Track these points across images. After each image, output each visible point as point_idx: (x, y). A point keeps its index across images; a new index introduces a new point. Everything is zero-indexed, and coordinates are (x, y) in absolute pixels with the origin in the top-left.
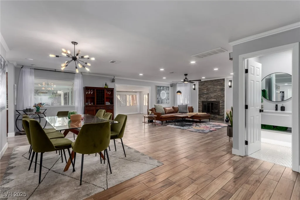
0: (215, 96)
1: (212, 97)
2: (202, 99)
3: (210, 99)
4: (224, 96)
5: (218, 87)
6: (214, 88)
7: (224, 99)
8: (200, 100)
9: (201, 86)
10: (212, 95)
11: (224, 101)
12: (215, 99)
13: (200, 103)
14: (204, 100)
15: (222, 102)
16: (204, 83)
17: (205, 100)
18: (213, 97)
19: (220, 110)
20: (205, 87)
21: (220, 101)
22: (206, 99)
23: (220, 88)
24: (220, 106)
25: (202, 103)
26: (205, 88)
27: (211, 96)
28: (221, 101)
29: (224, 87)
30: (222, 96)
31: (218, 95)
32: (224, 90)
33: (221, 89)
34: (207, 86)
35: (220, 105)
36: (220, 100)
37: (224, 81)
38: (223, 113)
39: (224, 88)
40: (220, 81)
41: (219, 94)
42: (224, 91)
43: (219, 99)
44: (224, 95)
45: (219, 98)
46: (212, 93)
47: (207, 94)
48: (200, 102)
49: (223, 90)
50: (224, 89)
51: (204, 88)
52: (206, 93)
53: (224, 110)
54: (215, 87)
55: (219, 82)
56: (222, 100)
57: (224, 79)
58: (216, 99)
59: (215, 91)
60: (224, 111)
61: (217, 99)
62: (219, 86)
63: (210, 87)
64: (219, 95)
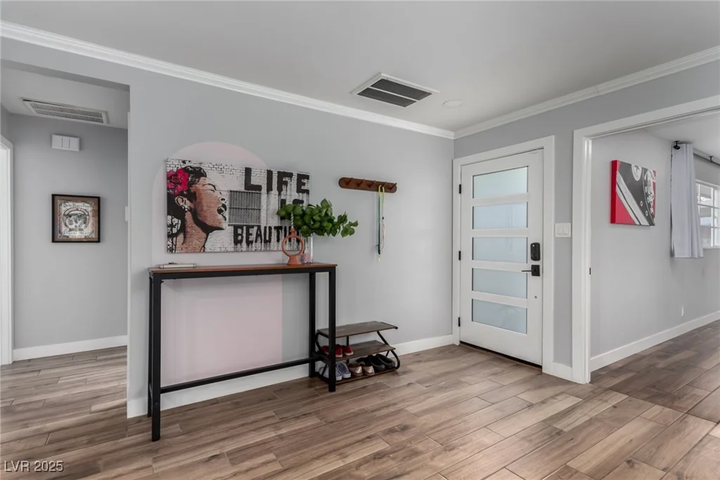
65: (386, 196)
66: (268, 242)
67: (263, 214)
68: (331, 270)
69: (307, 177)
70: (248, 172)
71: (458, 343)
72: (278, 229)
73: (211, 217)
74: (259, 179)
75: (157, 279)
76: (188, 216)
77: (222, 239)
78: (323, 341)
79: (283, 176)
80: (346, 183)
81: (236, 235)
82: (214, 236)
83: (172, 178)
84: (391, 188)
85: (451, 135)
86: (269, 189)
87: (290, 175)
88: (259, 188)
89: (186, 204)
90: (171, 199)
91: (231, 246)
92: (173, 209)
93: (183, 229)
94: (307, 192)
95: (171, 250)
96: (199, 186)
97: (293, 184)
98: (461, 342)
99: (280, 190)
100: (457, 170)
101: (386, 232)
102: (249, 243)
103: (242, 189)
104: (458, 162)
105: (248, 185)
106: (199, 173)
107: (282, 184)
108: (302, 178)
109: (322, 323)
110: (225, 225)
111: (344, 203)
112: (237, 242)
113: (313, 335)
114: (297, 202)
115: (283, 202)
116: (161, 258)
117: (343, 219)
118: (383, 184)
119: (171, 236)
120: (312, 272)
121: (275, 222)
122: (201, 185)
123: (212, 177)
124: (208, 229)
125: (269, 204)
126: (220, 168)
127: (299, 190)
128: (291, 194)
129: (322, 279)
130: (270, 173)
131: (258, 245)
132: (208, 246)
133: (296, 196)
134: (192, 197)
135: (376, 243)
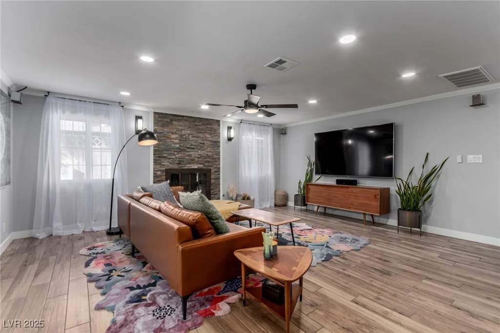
0: (201, 157)
1: (194, 160)
2: (167, 164)
3: (189, 163)
4: (219, 159)
5: (208, 136)
6: (199, 137)
7: (219, 164)
8: (158, 167)
9: (163, 126)
10: (194, 154)
11: (219, 168)
12: (201, 164)
13: (160, 176)
14: (171, 166)
15: (215, 170)
16: (171, 120)
17: (176, 167)
18: (196, 159)
19: (212, 189)
20: (174, 131)
21: (212, 168)
22: (178, 164)
23: (211, 139)
24: (213, 181)
25: (166, 176)
26: (175, 133)
27: (190, 156)
28: (215, 168)
29: (219, 138)
30: (215, 156)
31: (208, 155)
32: (218, 144)
33: (213, 142)
34: (181, 130)
35: (212, 177)
36: (211, 166)
37: (219, 125)
38: (217, 194)
39: (218, 140)
40: (211, 124)
41: (210, 152)
42: (219, 147)
43: (210, 164)
44: (219, 156)
45: (209, 162)
46: (193, 148)
47: (180, 150)
48: (159, 173)
49: (216, 144)
50: (219, 142)
51: (173, 133)
52: (177, 149)
53: (219, 188)
54: (201, 135)
55: (208, 126)
56: (215, 166)
57: (219, 121)
58: (203, 164)
59: (201, 146)
60: (219, 191)
61: (206, 164)
62: (210, 134)
63: (189, 134)
64: (209, 154)
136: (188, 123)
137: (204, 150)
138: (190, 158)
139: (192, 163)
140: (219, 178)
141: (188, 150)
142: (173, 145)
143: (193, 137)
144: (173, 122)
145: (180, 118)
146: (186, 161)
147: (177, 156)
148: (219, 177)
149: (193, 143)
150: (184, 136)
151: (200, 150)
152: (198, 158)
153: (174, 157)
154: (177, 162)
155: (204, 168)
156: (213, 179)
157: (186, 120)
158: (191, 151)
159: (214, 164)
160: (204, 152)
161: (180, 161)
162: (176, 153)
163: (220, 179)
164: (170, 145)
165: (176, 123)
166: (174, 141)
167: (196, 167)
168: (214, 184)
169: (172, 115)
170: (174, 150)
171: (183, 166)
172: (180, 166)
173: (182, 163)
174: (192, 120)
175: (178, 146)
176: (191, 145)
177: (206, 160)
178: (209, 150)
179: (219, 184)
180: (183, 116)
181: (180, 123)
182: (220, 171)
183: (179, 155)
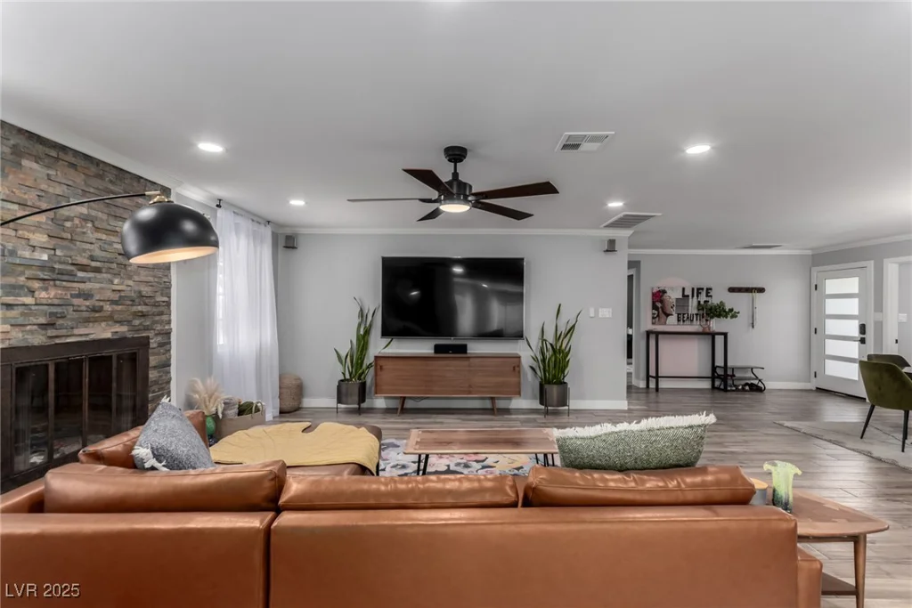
0: (120, 298)
1: (100, 309)
3: (87, 321)
4: (168, 304)
6: (115, 232)
7: (169, 322)
10: (101, 289)
11: (168, 334)
12: (120, 322)
14: (18, 337)
15: (159, 339)
16: (17, 153)
17: (38, 339)
18: (108, 307)
21: (151, 334)
22: (45, 326)
24: (153, 375)
27: (86, 296)
28: (157, 334)
30: (160, 298)
31: (140, 295)
34: (58, 199)
35: (152, 361)
36: (147, 329)
41: (147, 283)
43: (147, 323)
44: (169, 297)
46: (97, 270)
47: (53, 274)
52: (42, 267)
56: (159, 327)
58: (129, 322)
59: (121, 264)
61: (136, 323)
63: (85, 219)
64: (146, 290)
65: (757, 295)
66: (692, 321)
67: (690, 308)
68: (725, 335)
69: (711, 289)
70: (684, 289)
71: (814, 389)
72: (697, 315)
73: (669, 310)
74: (688, 292)
75: (648, 333)
76: (660, 310)
77: (672, 319)
78: (720, 372)
79: (699, 290)
80: (732, 290)
81: (678, 317)
82: (670, 318)
83: (654, 295)
84: (761, 290)
85: (810, 252)
86: (693, 296)
87: (702, 289)
88: (688, 296)
89: (659, 305)
90: (654, 303)
91: (676, 322)
92: (654, 307)
93: (658, 316)
94: (711, 296)
95: (653, 323)
96: (664, 297)
97: (704, 293)
98: (817, 388)
99: (698, 296)
100: (814, 274)
101: (757, 316)
102: (684, 321)
103: (681, 297)
104: (815, 270)
105: (684, 295)
106: (664, 292)
107: (698, 293)
108: (709, 290)
109: (719, 362)
110: (674, 313)
111: (731, 301)
112: (679, 321)
113: (714, 368)
114: (706, 302)
115: (699, 302)
116: (650, 327)
117: (731, 310)
118: (756, 289)
119: (653, 318)
120: (713, 335)
121: (695, 312)
122: (665, 297)
123: (669, 293)
124: (668, 315)
125: (693, 303)
126: (672, 289)
127: (707, 296)
128: (703, 298)
129: (719, 340)
130: (693, 289)
131: (687, 322)
132: (667, 322)
133: (705, 299)
134: (662, 302)
135: (751, 322)
136: (79, 179)
137: (130, 278)
138: (88, 303)
139: (96, 321)
140: (166, 364)
141: (80, 274)
142: (27, 254)
143: (97, 229)
144: (25, 162)
145: (54, 153)
146: (76, 315)
147: (43, 294)
148: (169, 359)
149: (98, 253)
150: (68, 224)
151: (117, 275)
152: (113, 302)
153: (29, 300)
154: (42, 320)
155: (129, 335)
156: (155, 367)
157: (73, 166)
158: (90, 280)
159: (157, 322)
160: (131, 283)
161: (52, 314)
162: (36, 285)
163: (169, 365)
164: (13, 253)
165: (35, 166)
166: (27, 235)
167: (108, 335)
168: (156, 382)
169: (20, 131)
170: (28, 273)
171: (63, 332)
172: (51, 332)
173: (60, 322)
174: (93, 169)
175: (45, 257)
176: (92, 258)
177: (135, 309)
178: (143, 278)
179: (169, 382)
180: (64, 148)
181: (52, 172)
182: (170, 343)
183: (46, 289)
